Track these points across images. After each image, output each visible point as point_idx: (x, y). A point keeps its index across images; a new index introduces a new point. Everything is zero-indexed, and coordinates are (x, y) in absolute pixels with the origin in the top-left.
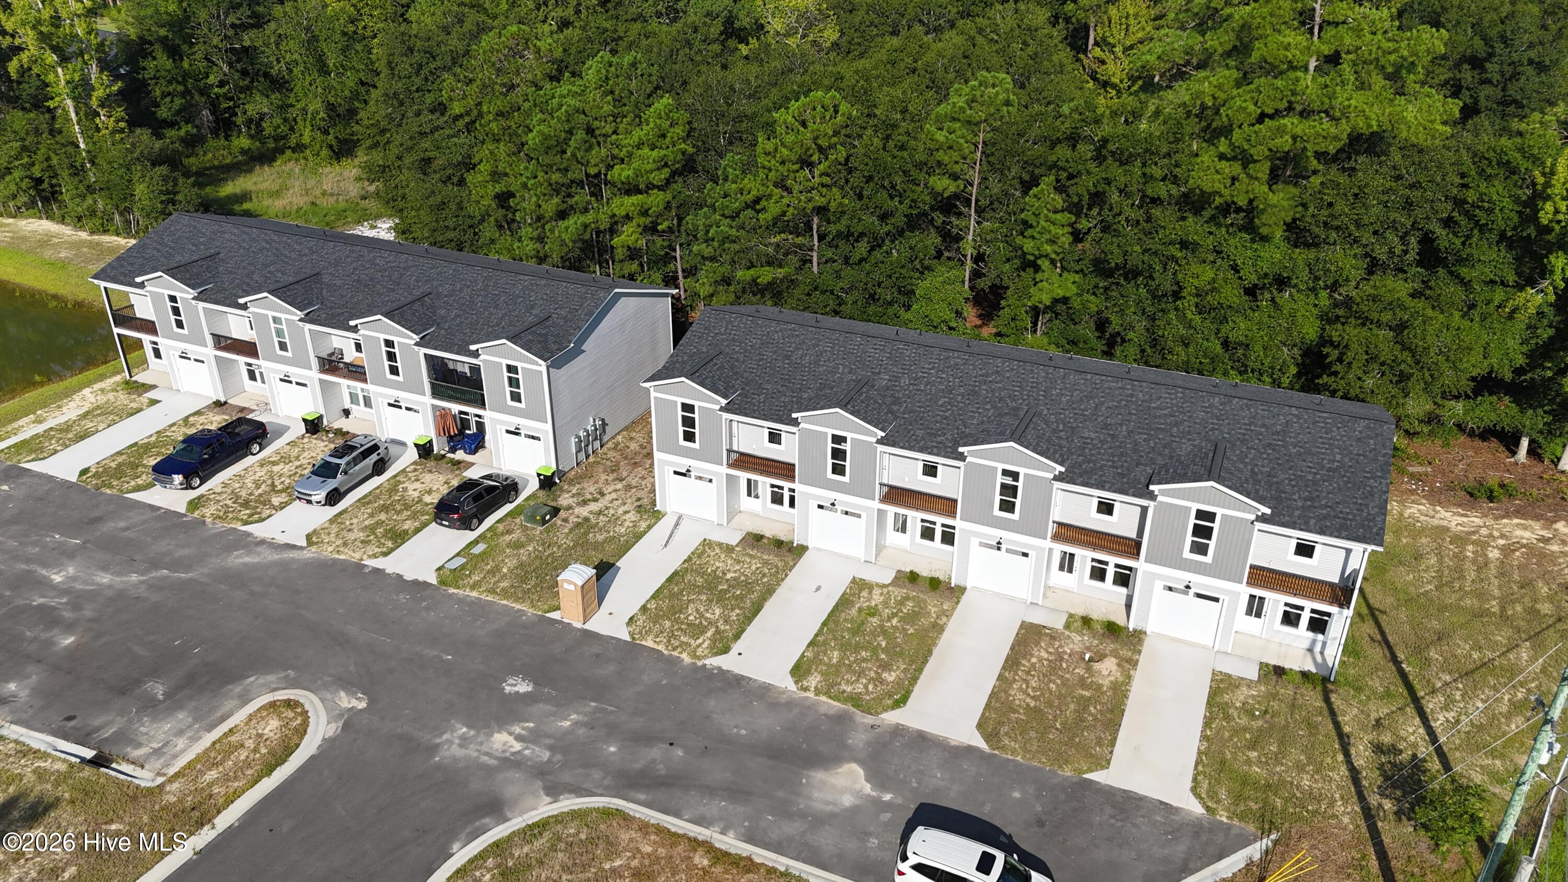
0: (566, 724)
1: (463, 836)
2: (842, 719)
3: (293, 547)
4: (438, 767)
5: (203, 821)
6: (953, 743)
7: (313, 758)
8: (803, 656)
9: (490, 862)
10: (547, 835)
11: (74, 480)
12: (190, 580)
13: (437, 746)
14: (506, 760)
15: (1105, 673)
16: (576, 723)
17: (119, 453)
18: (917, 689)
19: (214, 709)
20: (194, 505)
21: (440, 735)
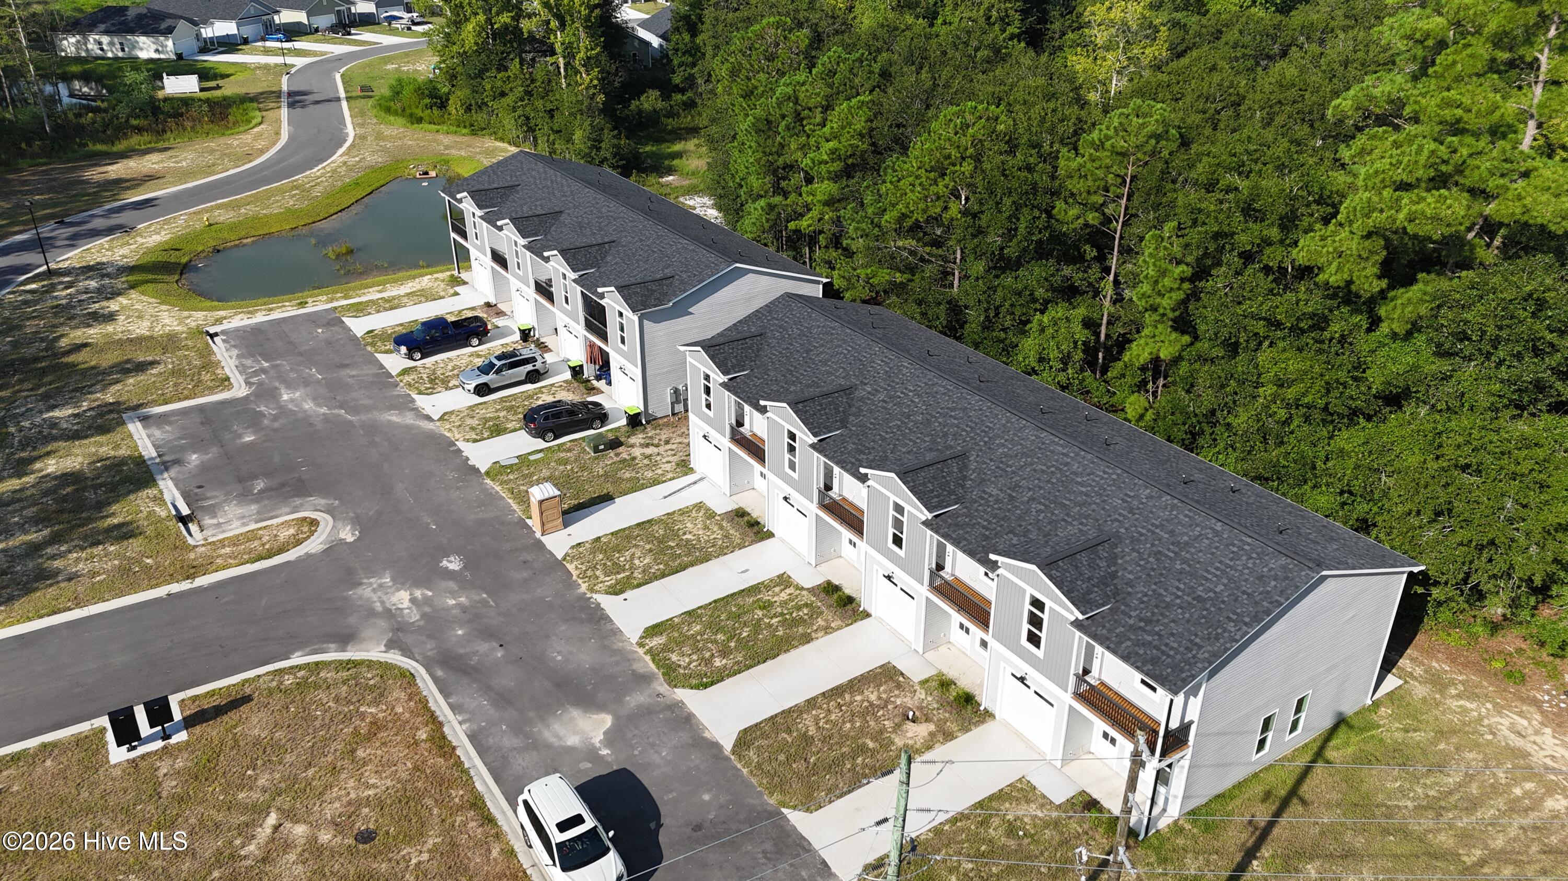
0: (452, 602)
1: (307, 650)
2: (644, 679)
3: (428, 418)
4: (346, 599)
5: (191, 577)
6: (707, 735)
7: (288, 562)
8: (671, 619)
9: (302, 673)
10: (354, 670)
11: (359, 335)
12: (351, 422)
13: (361, 584)
14: (390, 610)
15: (909, 734)
16: (459, 605)
17: (401, 325)
18: (728, 681)
19: (272, 510)
20: (406, 372)
21: (369, 578)
